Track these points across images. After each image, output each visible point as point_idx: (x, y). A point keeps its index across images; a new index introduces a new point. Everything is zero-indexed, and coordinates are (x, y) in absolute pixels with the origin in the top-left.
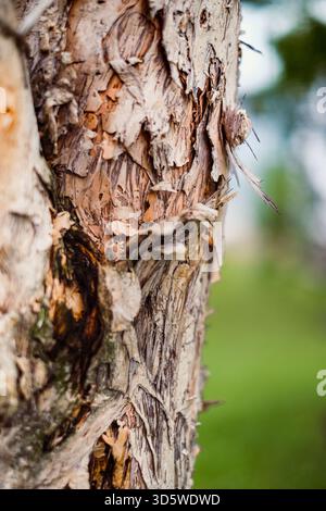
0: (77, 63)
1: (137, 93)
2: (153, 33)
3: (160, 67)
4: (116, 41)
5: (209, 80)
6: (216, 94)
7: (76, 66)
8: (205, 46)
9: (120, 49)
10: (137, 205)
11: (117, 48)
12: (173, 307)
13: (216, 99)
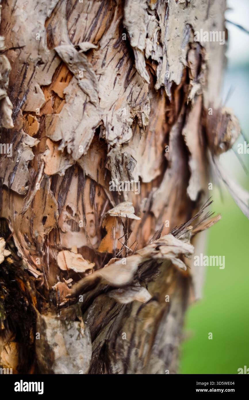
0: (14, 49)
1: (90, 89)
2: (112, 10)
3: (121, 54)
4: (64, 21)
5: (187, 70)
6: (195, 88)
7: (14, 53)
8: (183, 27)
9: (69, 31)
10: (92, 230)
11: (65, 30)
12: (136, 354)
13: (196, 95)
